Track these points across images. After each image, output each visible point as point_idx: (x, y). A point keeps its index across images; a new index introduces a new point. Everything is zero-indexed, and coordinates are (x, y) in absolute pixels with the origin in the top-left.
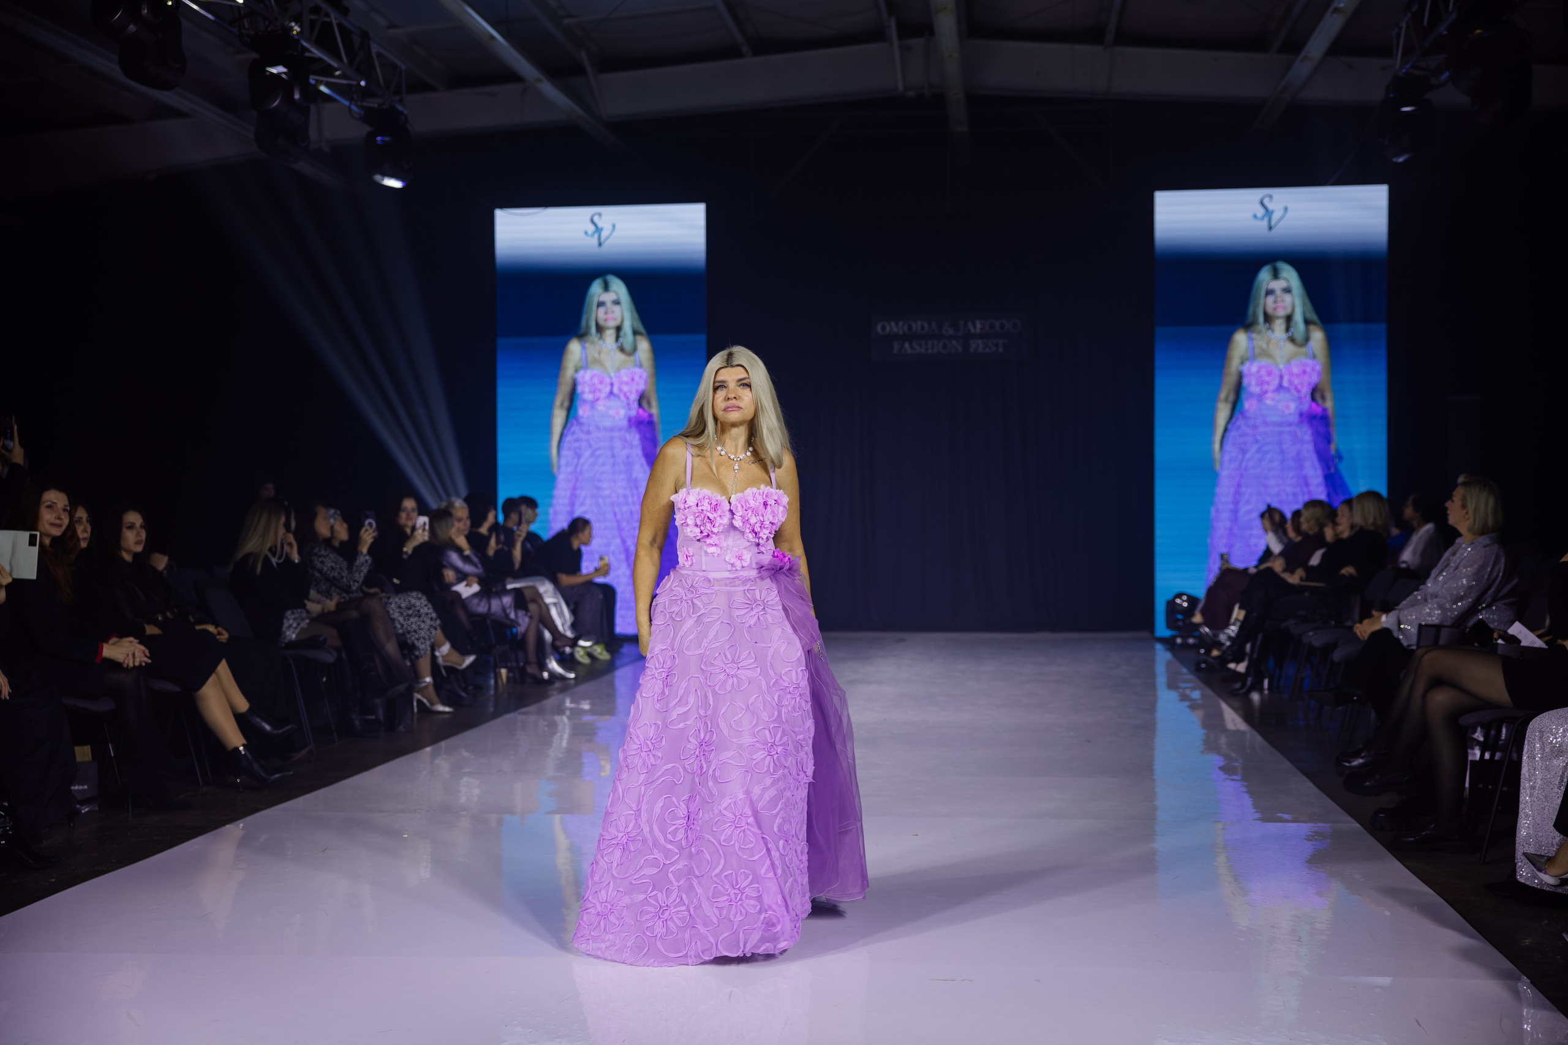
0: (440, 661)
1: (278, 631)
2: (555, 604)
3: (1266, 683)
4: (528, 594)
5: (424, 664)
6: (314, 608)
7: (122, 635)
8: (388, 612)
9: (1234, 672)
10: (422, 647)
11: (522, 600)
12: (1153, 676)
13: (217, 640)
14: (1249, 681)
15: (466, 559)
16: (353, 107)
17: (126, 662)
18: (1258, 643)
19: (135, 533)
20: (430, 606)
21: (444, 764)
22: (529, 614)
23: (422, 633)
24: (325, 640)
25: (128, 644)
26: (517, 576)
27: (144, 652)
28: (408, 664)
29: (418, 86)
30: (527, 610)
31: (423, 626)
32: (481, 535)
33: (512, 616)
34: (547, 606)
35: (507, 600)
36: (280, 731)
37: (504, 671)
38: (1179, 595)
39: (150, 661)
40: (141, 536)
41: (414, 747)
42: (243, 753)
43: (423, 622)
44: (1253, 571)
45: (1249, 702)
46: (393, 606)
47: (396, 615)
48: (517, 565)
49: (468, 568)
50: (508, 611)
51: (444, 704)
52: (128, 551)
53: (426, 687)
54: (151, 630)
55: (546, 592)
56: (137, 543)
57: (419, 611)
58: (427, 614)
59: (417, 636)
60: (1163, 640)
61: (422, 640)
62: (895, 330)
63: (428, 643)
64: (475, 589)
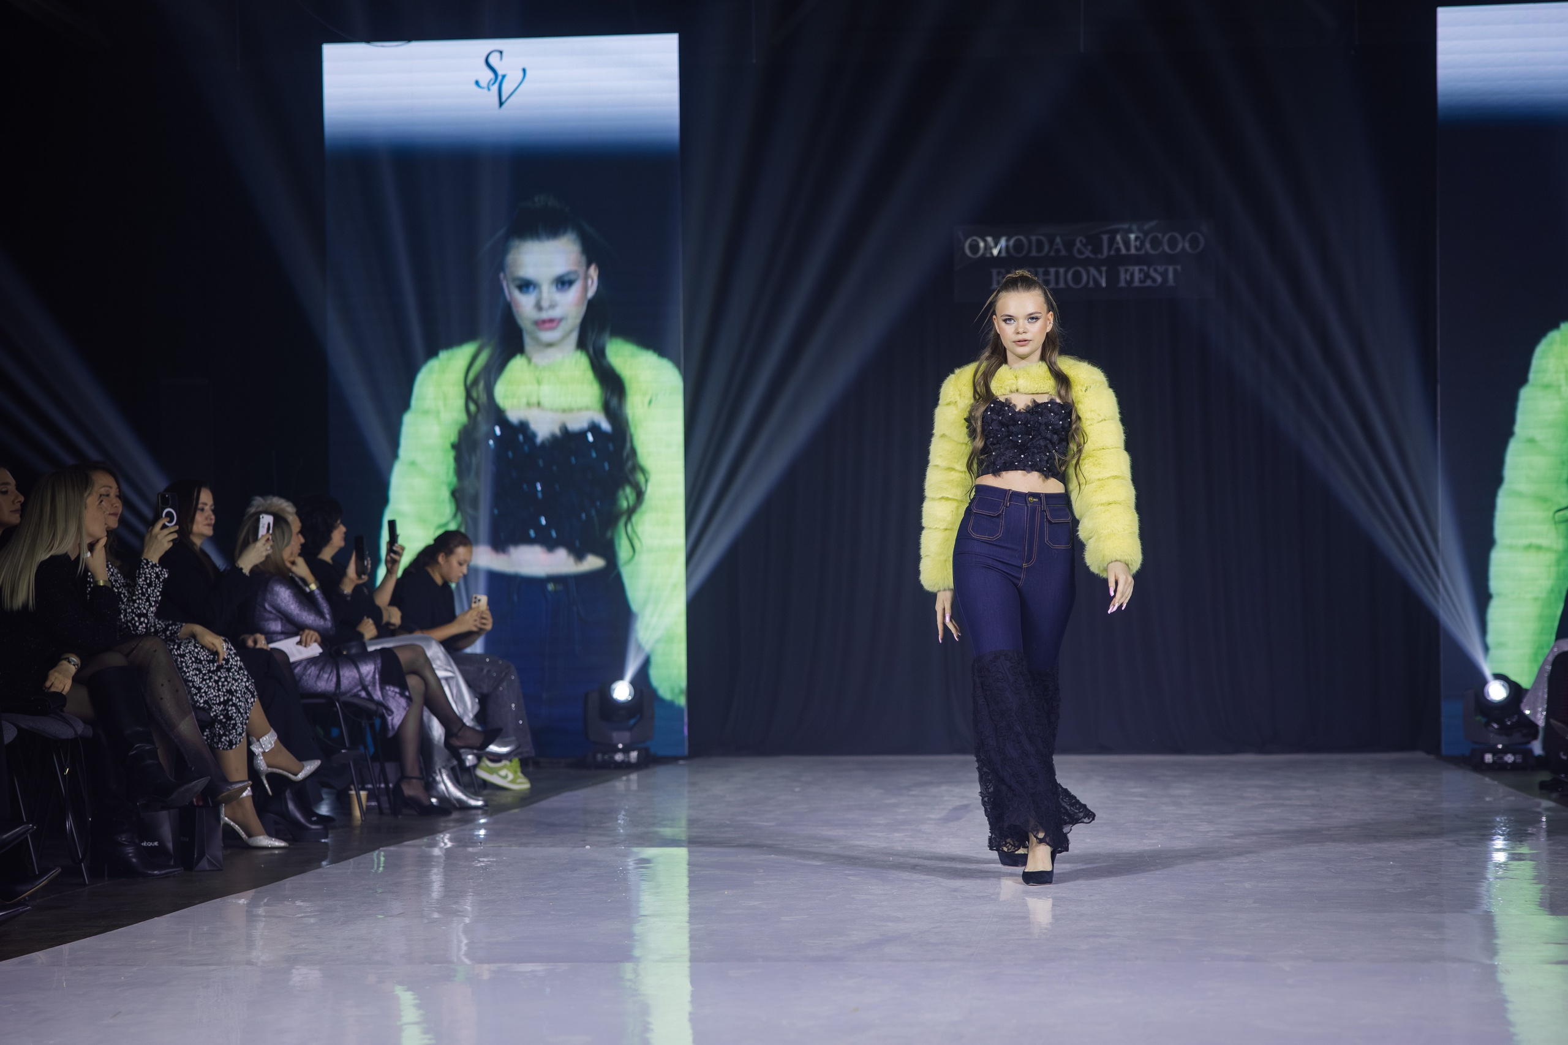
0: (262, 762)
2: (447, 679)
4: (403, 657)
5: (236, 768)
11: (394, 670)
22: (408, 692)
30: (403, 687)
33: (377, 695)
34: (438, 682)
35: (368, 669)
37: (363, 794)
50: (370, 688)
51: (272, 835)
53: (242, 807)
55: (436, 659)
62: (994, 249)
64: (315, 650)
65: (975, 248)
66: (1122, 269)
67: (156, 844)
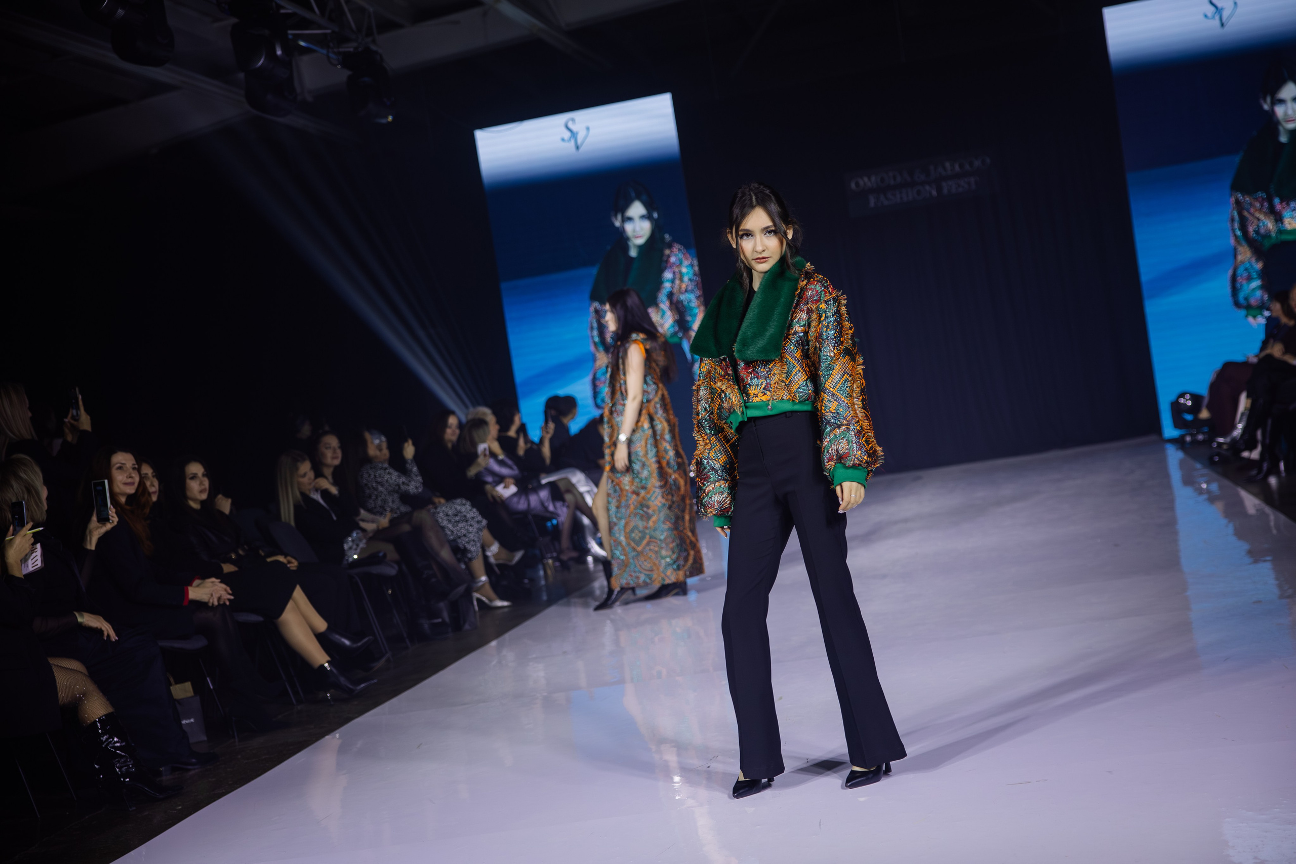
0: (492, 560)
1: (342, 553)
2: (588, 492)
3: (1282, 466)
4: (562, 486)
5: (478, 565)
6: (370, 527)
7: (204, 577)
8: (437, 521)
9: (1249, 460)
10: (473, 549)
11: (558, 492)
12: (1167, 476)
13: (288, 568)
14: (1265, 466)
15: (502, 463)
16: (331, 55)
17: (211, 601)
18: (1269, 428)
19: (198, 483)
20: (475, 510)
21: (509, 655)
22: (567, 504)
23: (472, 536)
24: (385, 555)
25: (211, 584)
26: (549, 471)
27: (226, 590)
28: (463, 566)
29: (387, 26)
30: (563, 500)
31: (471, 529)
32: (510, 438)
33: (551, 508)
34: (581, 494)
35: (544, 494)
36: (359, 644)
37: (551, 562)
38: (1182, 395)
39: (232, 597)
40: (204, 485)
41: (482, 642)
42: (329, 669)
43: (471, 525)
44: (1255, 360)
45: (1268, 485)
46: (441, 515)
47: (445, 523)
48: (548, 461)
49: (504, 471)
50: (546, 504)
51: (502, 598)
52: (195, 500)
53: (483, 586)
54: (228, 568)
55: (579, 482)
56: (201, 492)
57: (465, 516)
58: (473, 518)
59: (467, 540)
60: (1173, 441)
61: (472, 543)
62: (869, 184)
63: (478, 545)
64: (513, 489)
65: (857, 184)
66: (944, 184)
67: (440, 620)
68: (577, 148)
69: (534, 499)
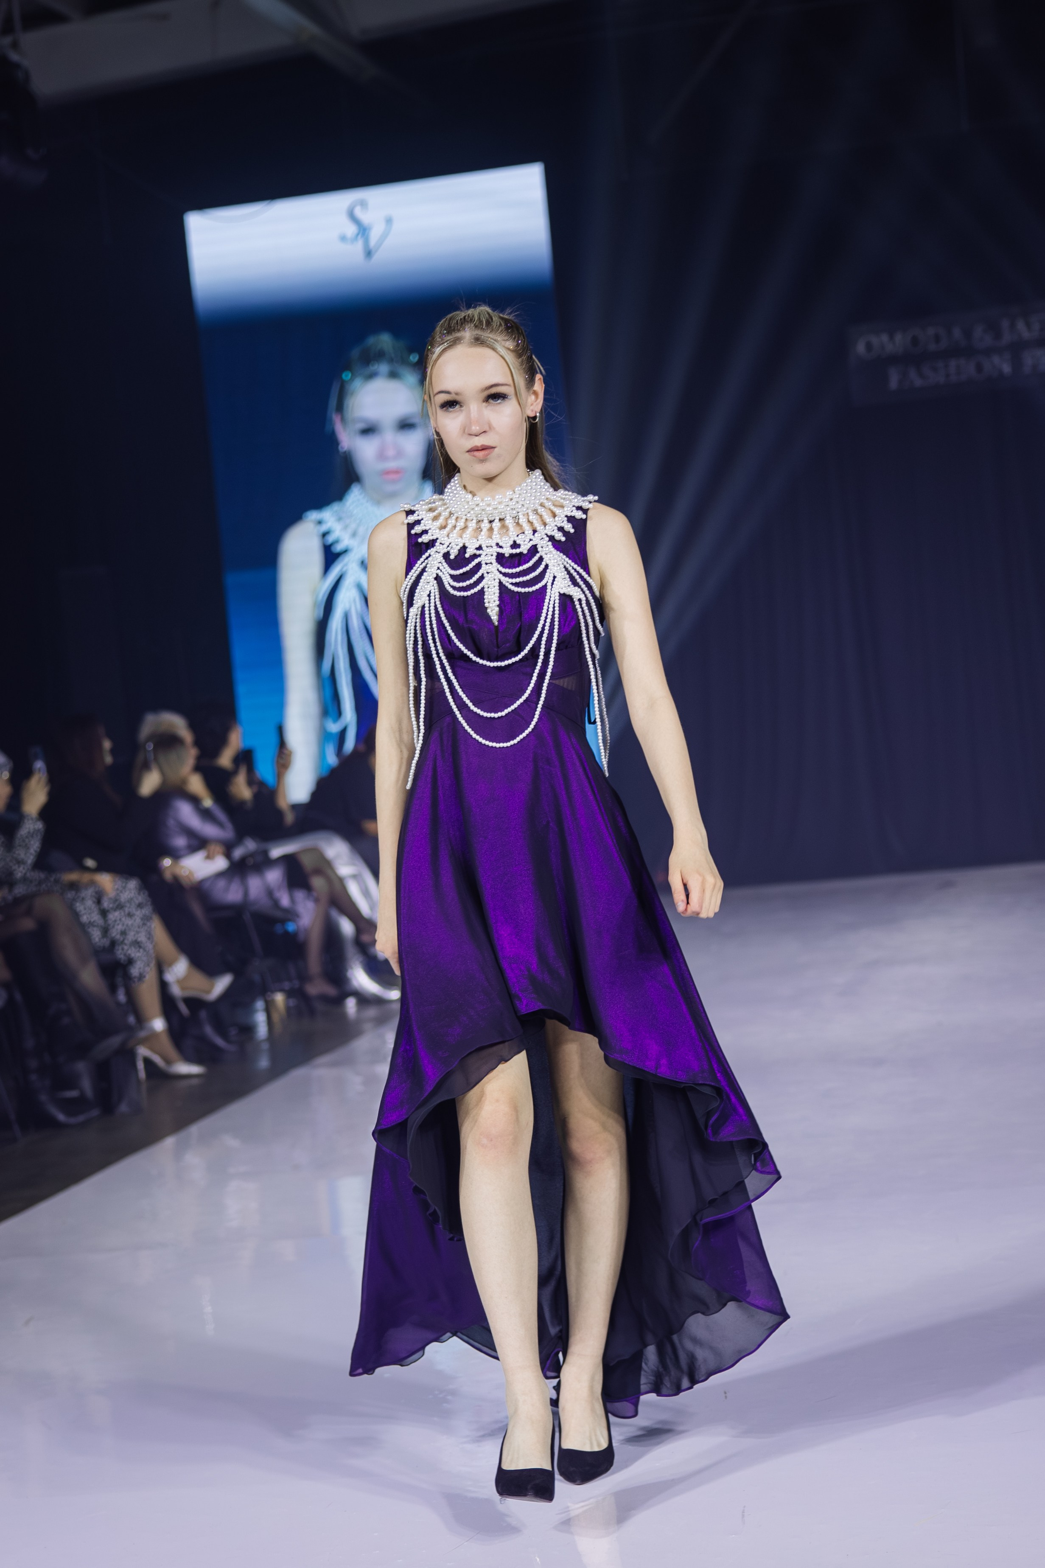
0: (175, 989)
2: (355, 877)
4: (307, 862)
5: (149, 999)
15: (205, 813)
21: (197, 1164)
22: (315, 894)
26: (288, 834)
29: (40, 16)
30: (308, 887)
33: (285, 901)
34: (341, 880)
35: (274, 876)
37: (279, 998)
41: (149, 1137)
48: (288, 816)
49: (207, 828)
51: (189, 1059)
53: (156, 1035)
55: (337, 857)
63: (152, 963)
64: (221, 863)
67: (76, 1092)
68: (369, 254)
69: (255, 885)
